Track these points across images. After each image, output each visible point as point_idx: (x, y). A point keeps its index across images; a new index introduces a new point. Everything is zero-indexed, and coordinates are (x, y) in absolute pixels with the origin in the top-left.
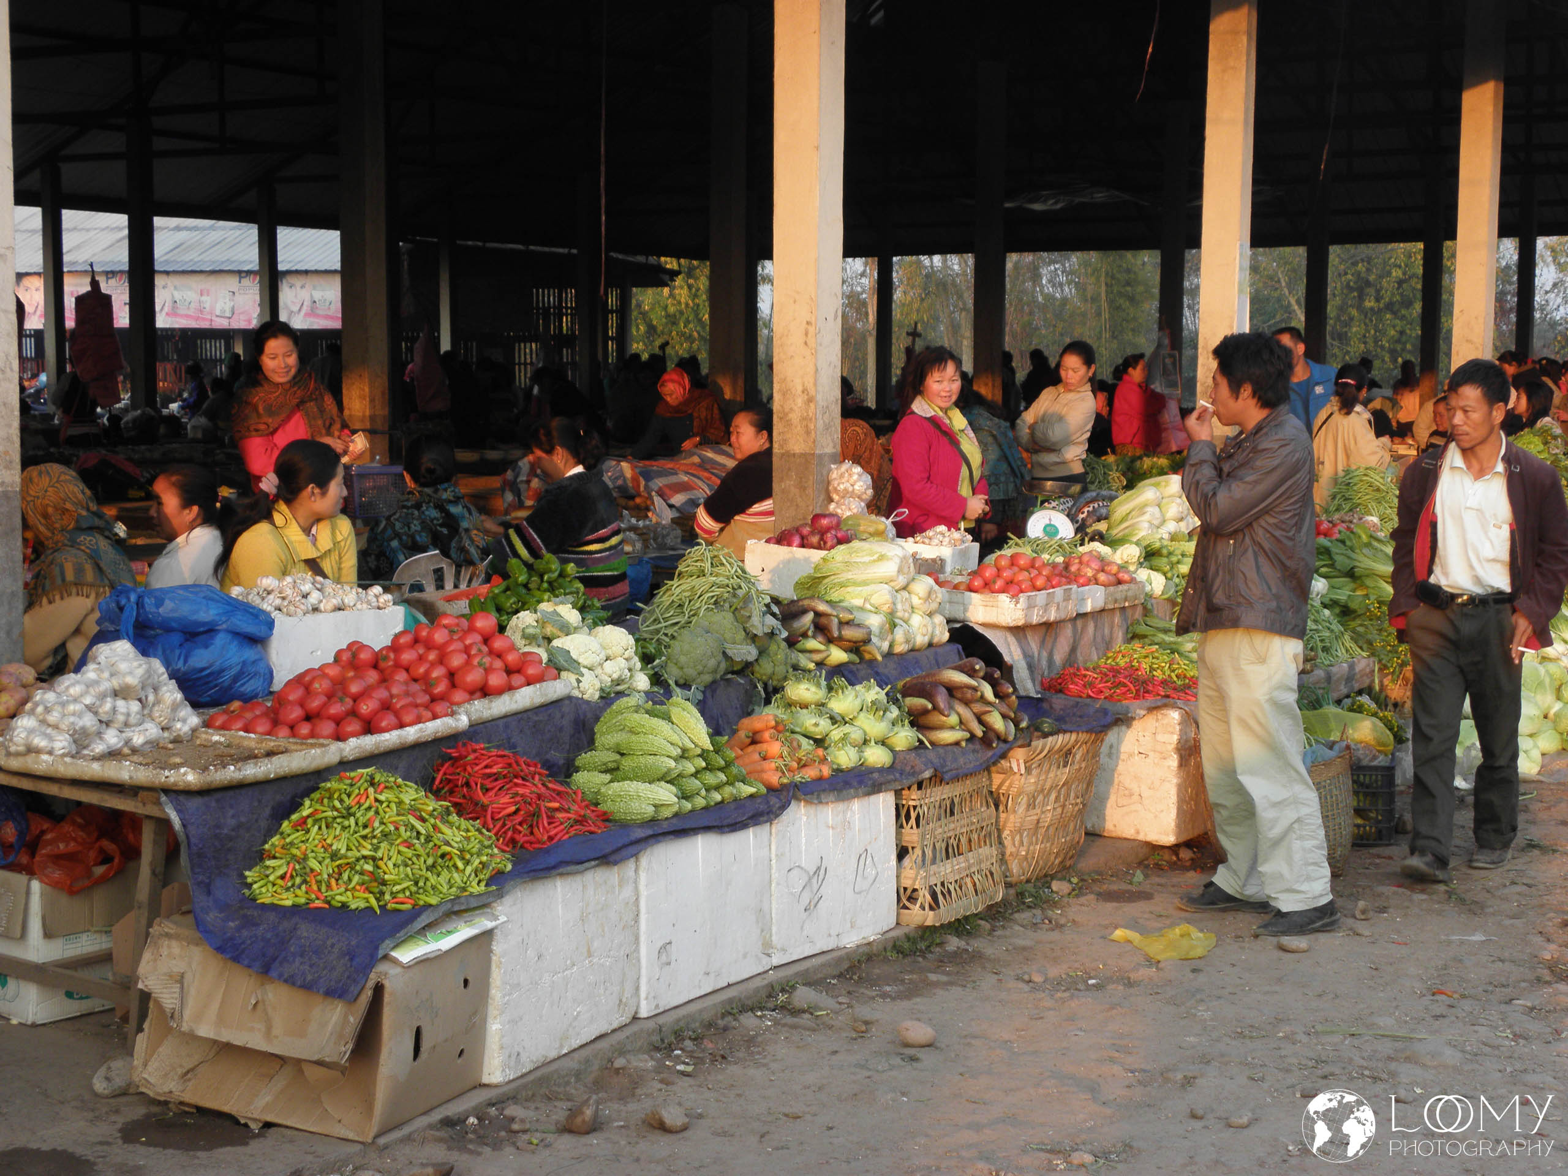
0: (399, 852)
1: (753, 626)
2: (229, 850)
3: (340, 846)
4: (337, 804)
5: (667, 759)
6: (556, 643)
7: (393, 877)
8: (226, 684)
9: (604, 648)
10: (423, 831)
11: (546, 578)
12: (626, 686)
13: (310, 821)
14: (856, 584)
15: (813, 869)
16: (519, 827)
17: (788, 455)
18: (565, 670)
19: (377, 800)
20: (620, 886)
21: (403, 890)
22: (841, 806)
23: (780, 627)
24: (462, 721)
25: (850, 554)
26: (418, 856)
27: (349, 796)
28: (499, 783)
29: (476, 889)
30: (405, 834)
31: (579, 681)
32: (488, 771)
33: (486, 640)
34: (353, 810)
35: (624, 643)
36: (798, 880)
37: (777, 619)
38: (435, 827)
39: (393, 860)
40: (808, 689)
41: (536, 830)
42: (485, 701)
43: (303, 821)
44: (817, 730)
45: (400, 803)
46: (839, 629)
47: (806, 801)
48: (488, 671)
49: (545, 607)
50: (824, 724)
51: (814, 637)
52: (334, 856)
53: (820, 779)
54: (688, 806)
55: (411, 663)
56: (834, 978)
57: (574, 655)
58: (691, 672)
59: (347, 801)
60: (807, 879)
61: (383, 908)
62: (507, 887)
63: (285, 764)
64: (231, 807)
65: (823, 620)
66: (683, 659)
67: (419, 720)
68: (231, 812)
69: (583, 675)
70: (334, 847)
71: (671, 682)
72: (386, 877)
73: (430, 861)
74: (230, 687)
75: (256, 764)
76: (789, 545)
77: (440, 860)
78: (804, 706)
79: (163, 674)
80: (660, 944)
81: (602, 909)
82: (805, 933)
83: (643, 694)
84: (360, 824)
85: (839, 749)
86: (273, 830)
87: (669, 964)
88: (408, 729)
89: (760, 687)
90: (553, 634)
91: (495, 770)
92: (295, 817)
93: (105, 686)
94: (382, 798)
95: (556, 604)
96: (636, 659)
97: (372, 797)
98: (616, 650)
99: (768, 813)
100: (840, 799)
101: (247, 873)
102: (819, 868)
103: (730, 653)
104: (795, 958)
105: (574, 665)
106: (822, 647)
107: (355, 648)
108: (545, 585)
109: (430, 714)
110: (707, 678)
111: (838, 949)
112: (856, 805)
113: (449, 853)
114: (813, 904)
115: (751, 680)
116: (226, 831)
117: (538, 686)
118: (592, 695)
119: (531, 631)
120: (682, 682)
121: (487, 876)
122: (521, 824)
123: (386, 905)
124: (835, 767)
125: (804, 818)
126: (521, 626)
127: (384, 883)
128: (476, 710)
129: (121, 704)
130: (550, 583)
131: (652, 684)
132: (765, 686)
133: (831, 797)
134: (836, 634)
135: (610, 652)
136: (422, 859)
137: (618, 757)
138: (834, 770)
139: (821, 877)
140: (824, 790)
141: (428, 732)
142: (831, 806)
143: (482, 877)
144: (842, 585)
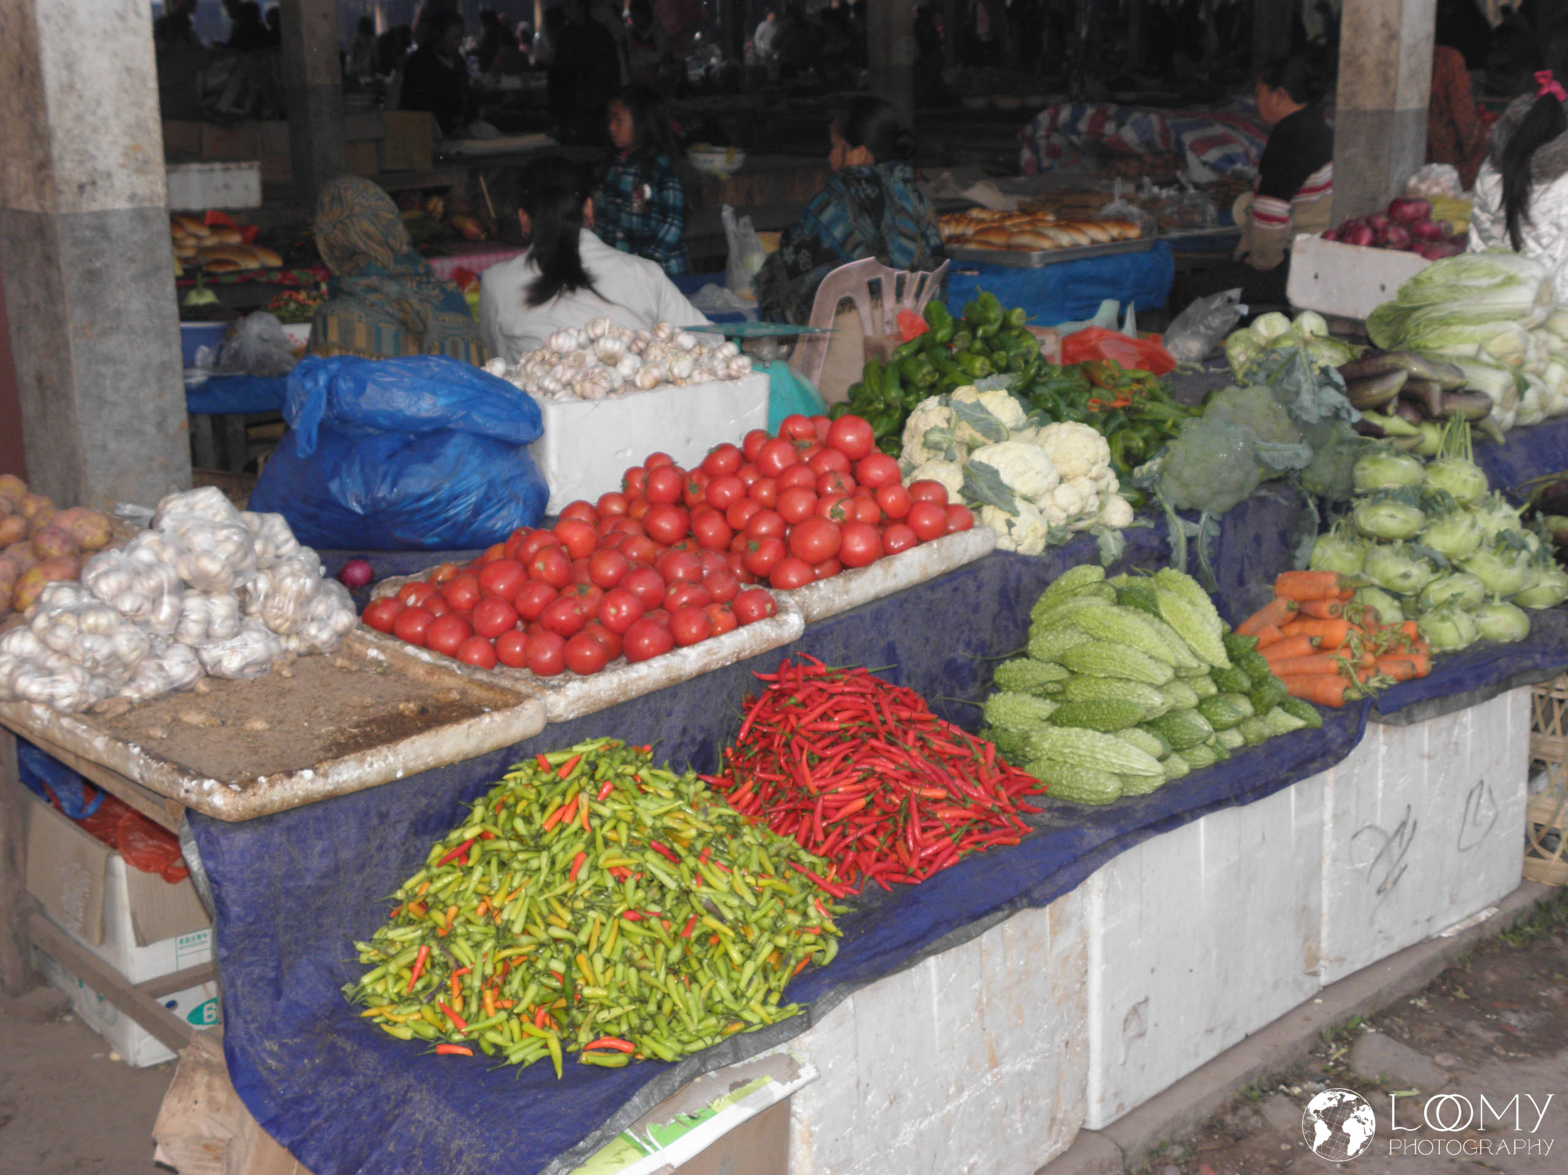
0: (621, 932)
1: (1302, 408)
2: (321, 911)
3: (514, 914)
4: (520, 825)
5: (1147, 691)
6: (979, 456)
7: (601, 992)
8: (463, 517)
9: (1053, 462)
10: (671, 884)
11: (980, 332)
12: (1092, 521)
13: (476, 851)
14: (1465, 320)
15: (1391, 826)
16: (870, 839)
17: (1357, 113)
18: (990, 503)
19: (593, 814)
20: (1054, 933)
21: (618, 1020)
22: (1445, 721)
23: (1347, 405)
24: (792, 625)
25: (1458, 273)
26: (654, 942)
27: (543, 808)
28: (843, 749)
29: (757, 1013)
30: (634, 896)
31: (1010, 524)
32: (824, 726)
33: (855, 464)
34: (546, 840)
35: (1089, 454)
36: (1368, 847)
37: (1341, 393)
38: (695, 873)
39: (606, 952)
40: (1392, 516)
41: (900, 843)
42: (838, 582)
43: (463, 851)
44: (1407, 583)
45: (636, 823)
46: (1442, 403)
47: (1385, 723)
48: (847, 526)
49: (964, 394)
50: (1419, 573)
51: (1398, 412)
52: (503, 935)
53: (1410, 681)
54: (1180, 767)
55: (729, 503)
56: (1419, 994)
57: (1005, 478)
58: (1200, 492)
59: (539, 819)
60: (1381, 842)
61: (570, 1058)
62: (820, 1007)
63: (426, 751)
64: (319, 835)
65: (1418, 388)
66: (1188, 473)
67: (709, 632)
68: (319, 846)
69: (1016, 513)
70: (505, 916)
71: (1169, 508)
72: (587, 992)
73: (676, 954)
74: (469, 523)
75: (362, 761)
76: (1356, 242)
77: (696, 949)
78: (1384, 541)
79: (287, 541)
80: (1124, 1010)
81: (1019, 982)
82: (1376, 927)
83: (1119, 534)
84: (559, 866)
85: (1443, 619)
86: (413, 861)
87: (1142, 1035)
88: (685, 651)
89: (1311, 504)
90: (973, 439)
91: (836, 723)
92: (454, 836)
93: (165, 576)
94: (605, 811)
95: (981, 391)
96: (1111, 475)
97: (584, 812)
98: (1075, 465)
99: (1323, 755)
100: (1442, 712)
101: (361, 946)
102: (1404, 824)
103: (1265, 456)
104: (1358, 966)
105: (1003, 495)
106: (1411, 430)
107: (658, 464)
108: (978, 345)
109: (730, 617)
110: (1227, 501)
111: (1427, 941)
112: (1468, 716)
113: (714, 933)
114: (1391, 880)
115: (1298, 493)
116: (309, 881)
117: (935, 544)
118: (1032, 546)
119: (935, 437)
120: (1185, 506)
121: (783, 983)
122: (874, 833)
123: (578, 1053)
124: (1436, 650)
125: (1383, 749)
126: (923, 427)
127: (583, 1004)
128: (822, 599)
129: (194, 604)
130: (986, 340)
131: (1136, 516)
132: (1321, 502)
133: (1430, 710)
134: (1437, 410)
135: (1065, 469)
136: (661, 948)
137: (1064, 675)
138: (1432, 657)
139: (1406, 837)
140: (1418, 701)
141: (725, 652)
142: (1428, 723)
143: (773, 984)
144: (1444, 322)
